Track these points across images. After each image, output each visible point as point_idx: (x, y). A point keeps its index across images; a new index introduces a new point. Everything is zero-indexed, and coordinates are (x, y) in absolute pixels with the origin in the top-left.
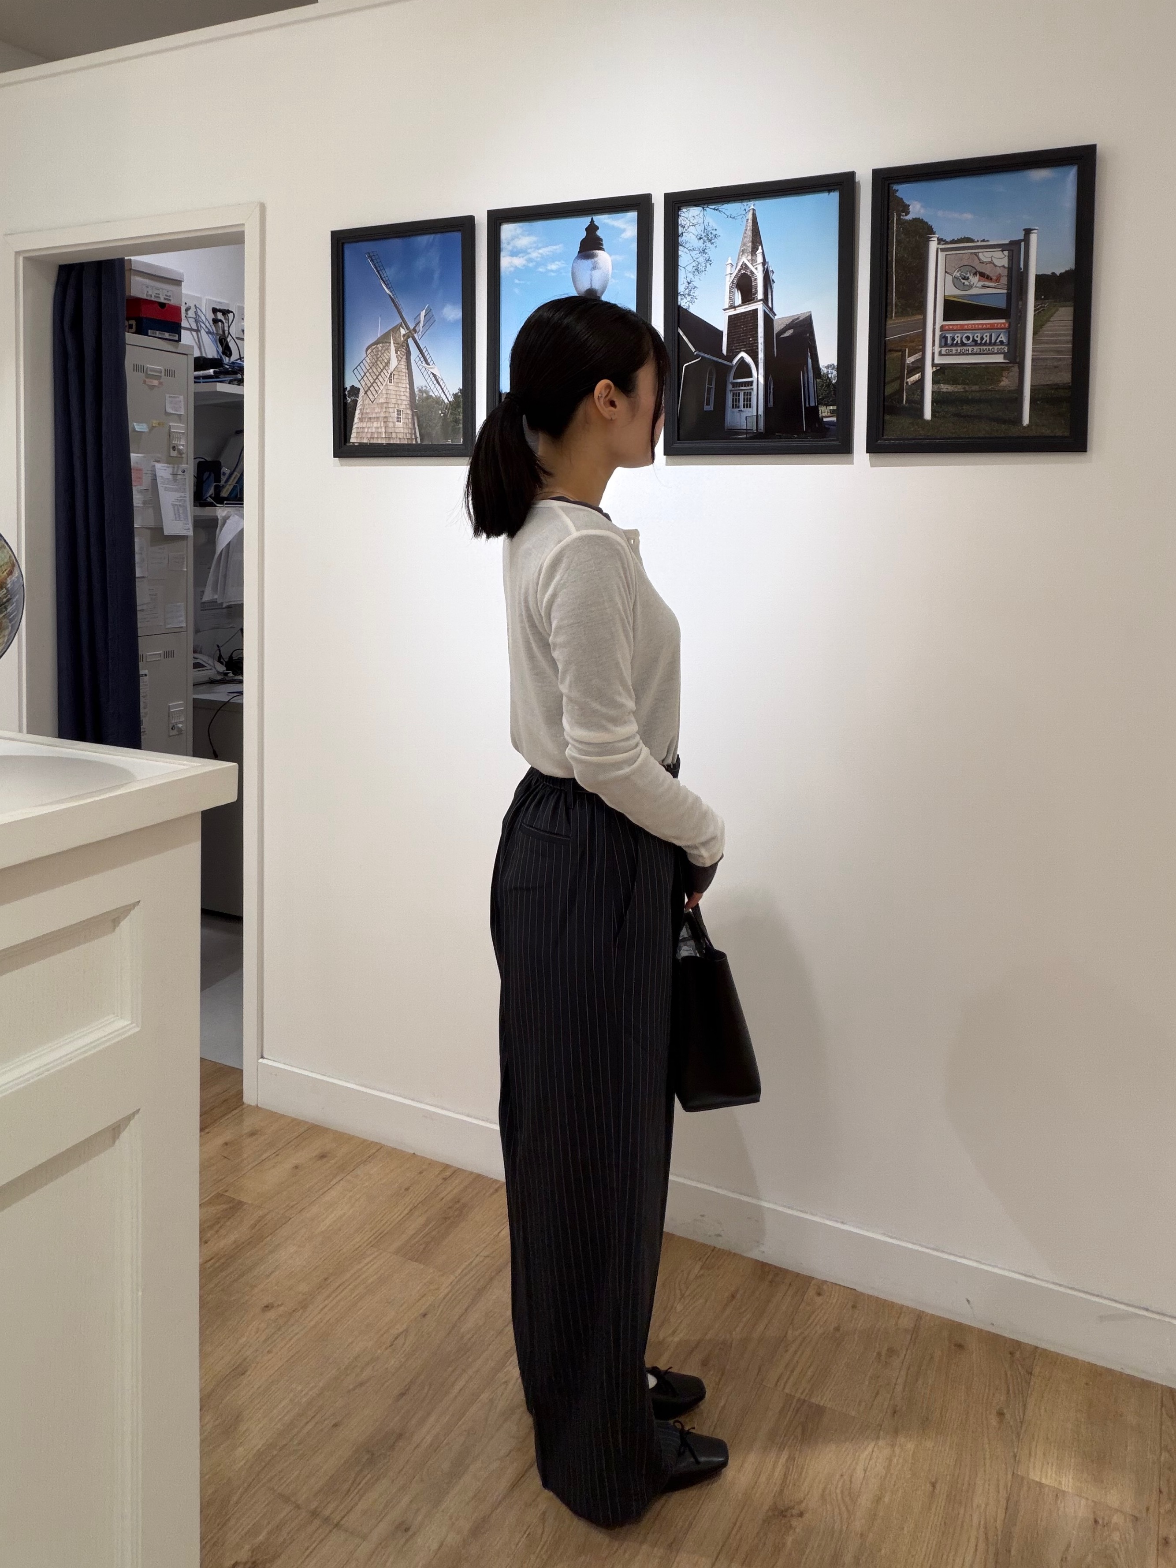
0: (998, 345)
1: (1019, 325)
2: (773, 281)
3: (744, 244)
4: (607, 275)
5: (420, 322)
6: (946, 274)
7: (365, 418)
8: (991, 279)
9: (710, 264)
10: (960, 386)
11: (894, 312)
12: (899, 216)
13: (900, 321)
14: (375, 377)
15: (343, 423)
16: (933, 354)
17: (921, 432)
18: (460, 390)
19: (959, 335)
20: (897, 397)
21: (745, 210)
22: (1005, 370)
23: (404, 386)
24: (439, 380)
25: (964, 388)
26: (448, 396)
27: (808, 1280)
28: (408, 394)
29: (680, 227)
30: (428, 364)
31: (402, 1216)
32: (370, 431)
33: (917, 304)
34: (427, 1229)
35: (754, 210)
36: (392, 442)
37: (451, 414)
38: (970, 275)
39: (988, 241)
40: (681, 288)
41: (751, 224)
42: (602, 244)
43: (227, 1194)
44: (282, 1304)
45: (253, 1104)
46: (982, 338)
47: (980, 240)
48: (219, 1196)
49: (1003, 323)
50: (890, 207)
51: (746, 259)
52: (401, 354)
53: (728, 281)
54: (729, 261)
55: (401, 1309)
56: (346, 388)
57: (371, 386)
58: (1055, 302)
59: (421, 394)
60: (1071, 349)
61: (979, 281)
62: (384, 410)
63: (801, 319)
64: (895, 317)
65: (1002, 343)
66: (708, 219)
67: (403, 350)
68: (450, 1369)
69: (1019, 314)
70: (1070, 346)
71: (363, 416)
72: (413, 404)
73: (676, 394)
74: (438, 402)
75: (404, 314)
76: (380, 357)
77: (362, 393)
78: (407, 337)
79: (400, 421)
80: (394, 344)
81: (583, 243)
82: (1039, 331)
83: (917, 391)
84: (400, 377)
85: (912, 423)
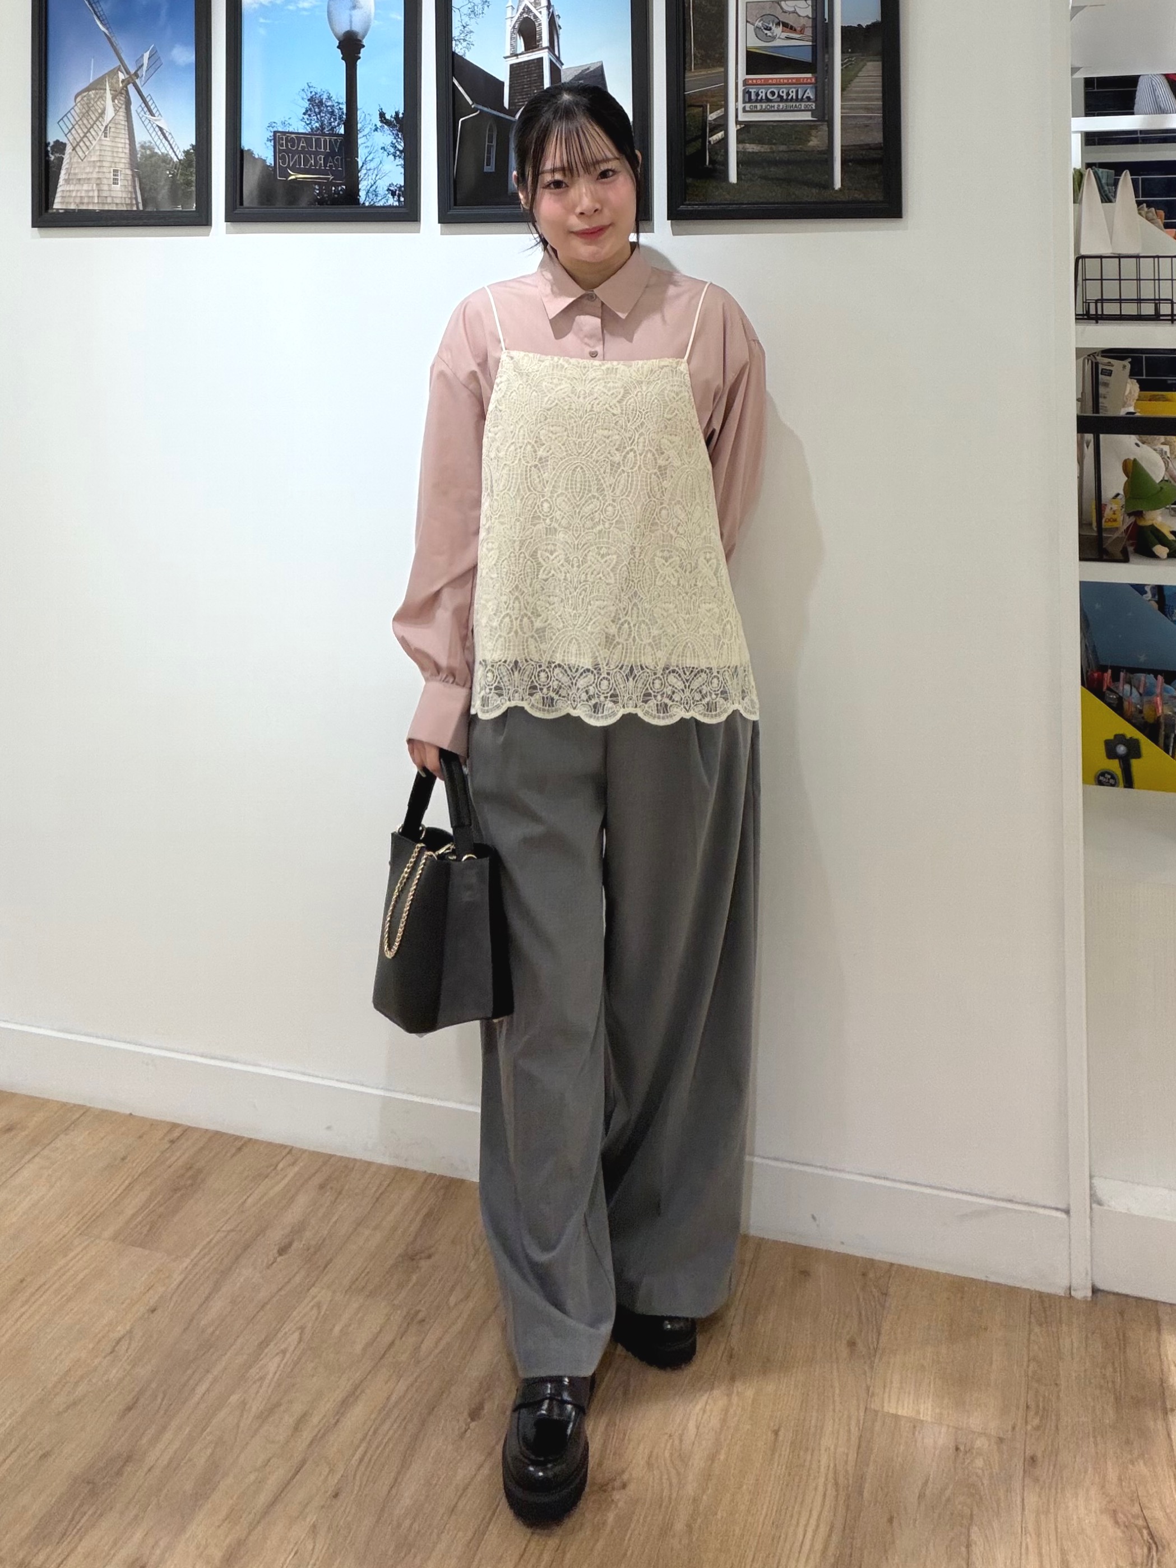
0: (805, 102)
1: (826, 80)
2: (559, 27)
4: (370, 15)
5: (142, 65)
6: (748, 24)
7: (73, 179)
8: (795, 31)
9: (488, 7)
10: (767, 146)
11: (693, 63)
13: (699, 74)
14: (85, 130)
15: (44, 186)
16: (737, 110)
17: (727, 197)
18: (192, 145)
19: (764, 90)
20: (699, 157)
22: (814, 129)
23: (123, 141)
24: (167, 134)
25: (771, 148)
26: (177, 153)
28: (127, 151)
30: (152, 115)
31: (119, 1192)
32: (79, 195)
33: (717, 56)
34: (152, 1205)
36: (106, 208)
37: (181, 174)
40: (456, 32)
46: (788, 94)
49: (810, 78)
51: (528, 2)
52: (119, 103)
53: (509, 25)
54: (510, 4)
56: (49, 143)
57: (80, 141)
58: (863, 55)
59: (143, 151)
60: (881, 107)
62: (97, 170)
63: (591, 69)
64: (695, 69)
65: (809, 99)
67: (122, 98)
69: (826, 68)
70: (880, 103)
71: (71, 177)
72: (134, 164)
73: (452, 153)
74: (164, 161)
75: (123, 56)
76: (93, 106)
77: (69, 149)
78: (126, 83)
79: (117, 184)
80: (111, 90)
82: (847, 87)
83: (720, 151)
84: (118, 131)
85: (716, 186)
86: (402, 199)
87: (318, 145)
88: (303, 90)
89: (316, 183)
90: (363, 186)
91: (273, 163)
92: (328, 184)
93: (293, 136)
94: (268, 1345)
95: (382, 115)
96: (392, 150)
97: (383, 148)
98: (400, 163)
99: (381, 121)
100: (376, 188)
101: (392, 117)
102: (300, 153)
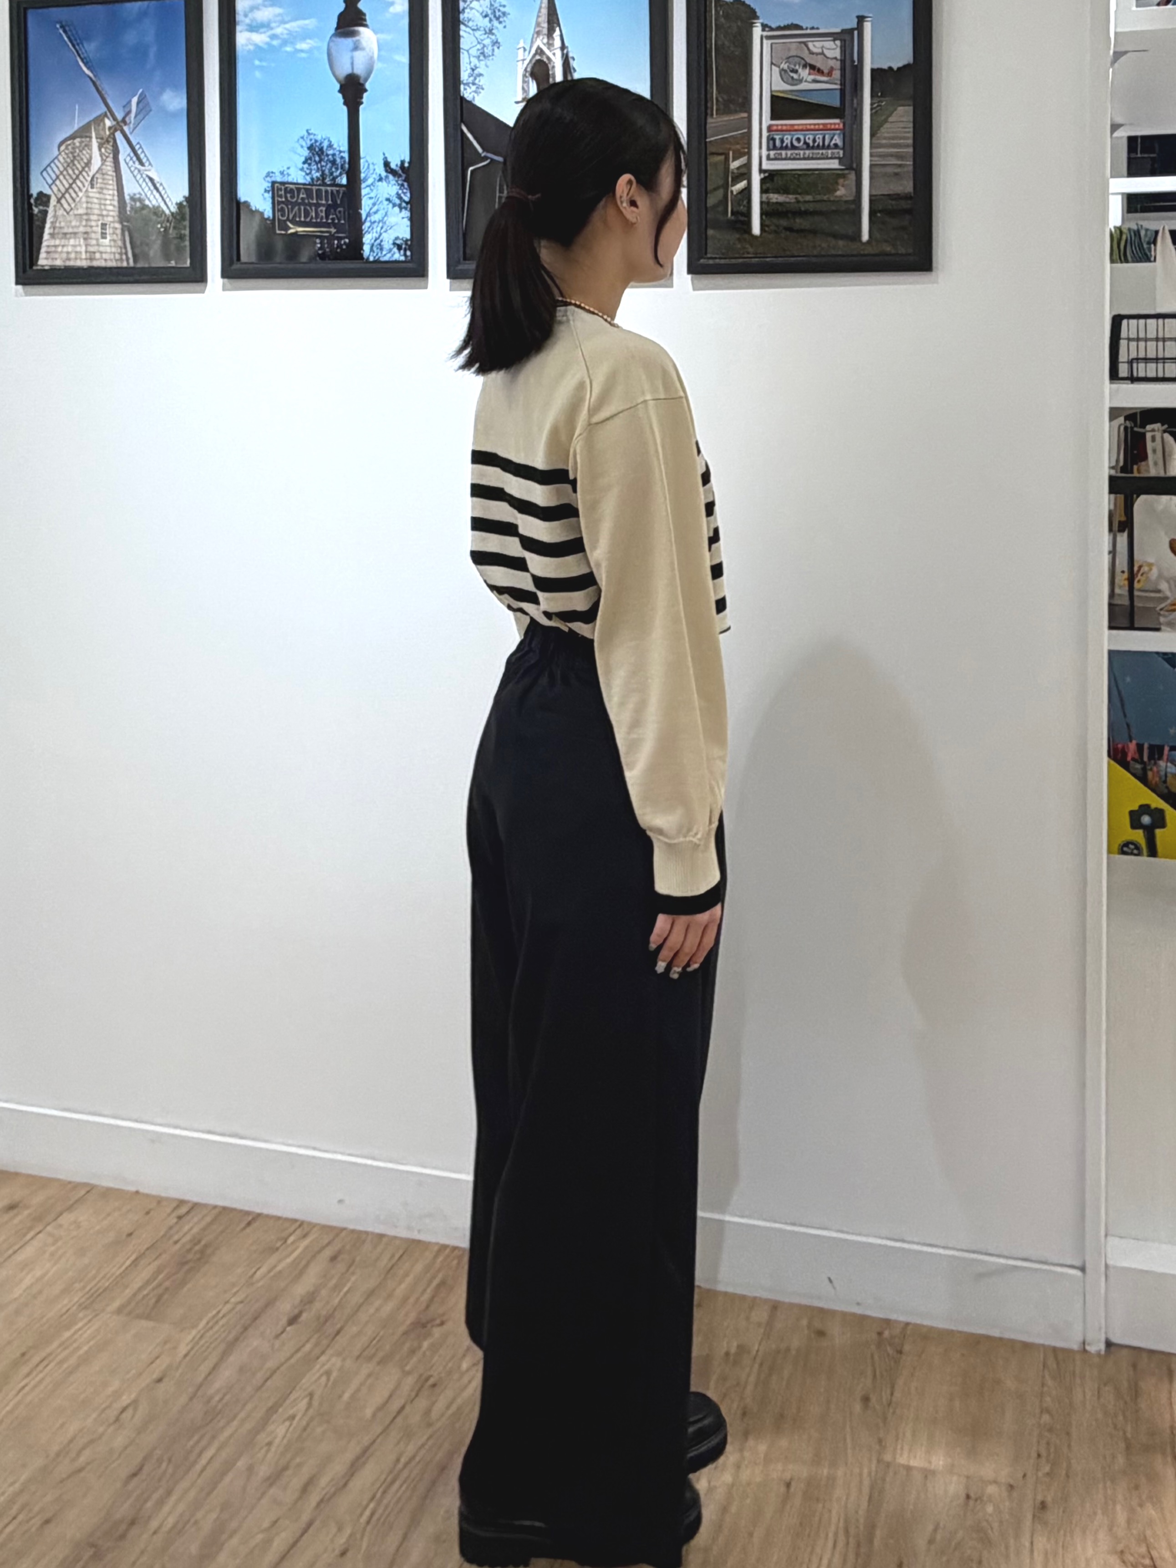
0: (834, 149)
1: (855, 126)
3: (538, 24)
4: (372, 58)
5: (129, 112)
6: (773, 67)
7: (58, 233)
8: (822, 73)
9: (498, 48)
10: (791, 196)
11: (714, 108)
13: (721, 119)
14: (71, 181)
15: (27, 240)
16: (760, 158)
17: (751, 250)
18: (184, 197)
19: (789, 137)
20: (721, 208)
22: (842, 178)
23: (111, 192)
24: (158, 185)
25: (796, 198)
26: (169, 205)
28: (116, 203)
30: (142, 164)
31: (125, 1268)
32: (65, 249)
33: (740, 100)
34: (160, 1278)
36: (95, 264)
37: (175, 228)
39: (818, 28)
40: (464, 75)
42: (365, 20)
46: (814, 141)
47: (809, 27)
49: (839, 124)
51: (541, 42)
52: (106, 151)
53: (521, 68)
54: (521, 44)
55: (128, 1376)
56: (32, 195)
57: (65, 193)
58: (893, 100)
59: (133, 203)
60: (912, 154)
61: (810, 74)
62: (84, 223)
64: (717, 114)
65: (836, 146)
67: (108, 146)
68: (193, 1441)
69: (854, 113)
70: (911, 150)
72: (123, 216)
73: (461, 205)
74: (155, 214)
75: (109, 101)
76: (78, 155)
77: (53, 201)
78: (113, 129)
79: (105, 238)
80: (97, 138)
81: (341, 16)
82: (877, 133)
83: (743, 202)
84: (105, 182)
85: (739, 239)
86: (408, 253)
88: (302, 138)
89: (317, 237)
90: (367, 239)
91: (271, 215)
92: (332, 237)
93: (291, 186)
94: (276, 1412)
95: (387, 164)
96: (398, 201)
97: (388, 200)
98: (405, 215)
99: (386, 171)
100: (382, 241)
101: (397, 165)
102: (299, 204)
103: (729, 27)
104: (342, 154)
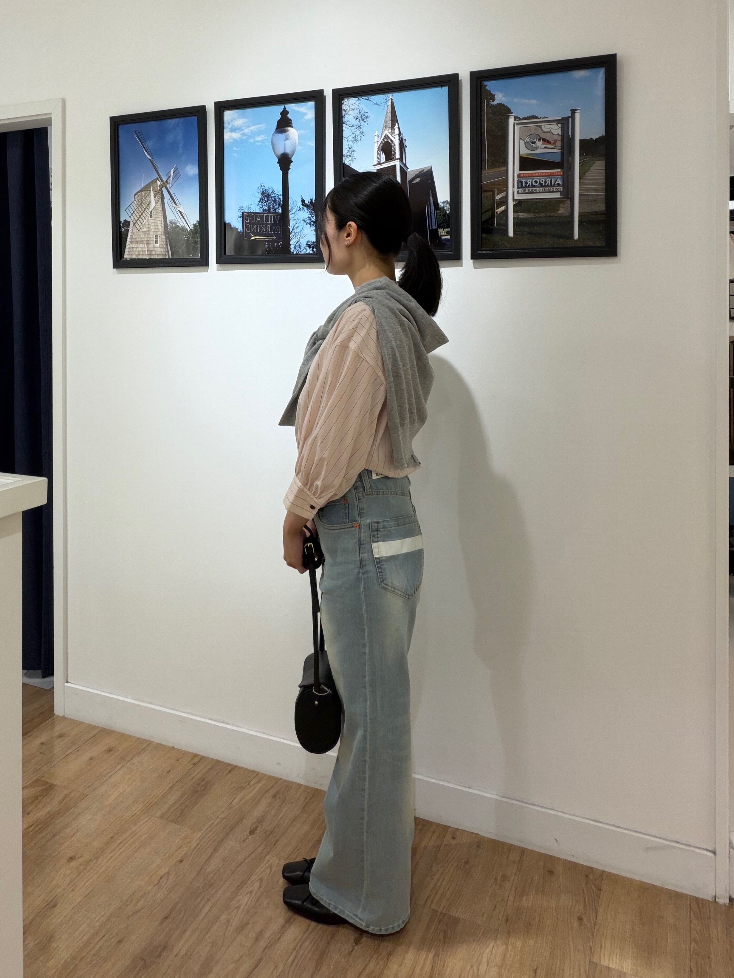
0: (557, 186)
1: (570, 173)
2: (406, 146)
3: (386, 122)
4: (295, 144)
5: (170, 176)
6: (521, 141)
7: (134, 241)
8: (550, 143)
9: (364, 135)
10: (531, 214)
11: (487, 165)
12: (488, 102)
13: (490, 171)
14: (140, 214)
15: (119, 245)
16: (513, 193)
17: (507, 245)
18: (198, 221)
19: (530, 180)
20: (490, 221)
21: (386, 99)
22: (562, 203)
23: (160, 220)
24: (184, 215)
25: (534, 215)
26: (190, 226)
27: (446, 828)
28: (163, 225)
29: (343, 111)
30: (176, 204)
31: (165, 791)
32: (137, 250)
33: (502, 160)
34: (183, 800)
35: (392, 99)
36: (152, 257)
37: (192, 237)
38: (536, 140)
39: (547, 118)
40: (345, 152)
41: (390, 109)
42: (291, 123)
43: (43, 779)
44: (81, 857)
45: (61, 715)
46: (545, 182)
47: (542, 117)
48: (37, 780)
49: (559, 172)
50: (482, 96)
51: (387, 132)
52: (158, 198)
53: (376, 147)
54: (377, 133)
55: (165, 857)
56: (121, 222)
57: (137, 220)
58: (593, 157)
59: (171, 225)
60: (605, 188)
62: (147, 236)
63: (425, 171)
64: (487, 169)
65: (558, 184)
66: (362, 106)
67: (159, 195)
68: (199, 899)
69: (570, 166)
70: (604, 186)
71: (133, 240)
72: (166, 232)
74: (183, 230)
75: (159, 171)
76: (144, 200)
77: (131, 225)
78: (161, 187)
79: (158, 243)
80: (153, 191)
81: (279, 122)
82: (583, 177)
83: (503, 218)
84: (157, 214)
85: (501, 239)
86: (315, 250)
87: (267, 220)
88: (258, 188)
89: (266, 241)
90: (293, 242)
91: (242, 230)
92: (273, 242)
93: (253, 214)
94: (242, 887)
95: (303, 201)
96: (309, 222)
97: (304, 220)
98: (313, 229)
99: (303, 205)
100: (300, 243)
101: (308, 202)
102: (257, 224)
103: (495, 119)
104: (279, 196)
